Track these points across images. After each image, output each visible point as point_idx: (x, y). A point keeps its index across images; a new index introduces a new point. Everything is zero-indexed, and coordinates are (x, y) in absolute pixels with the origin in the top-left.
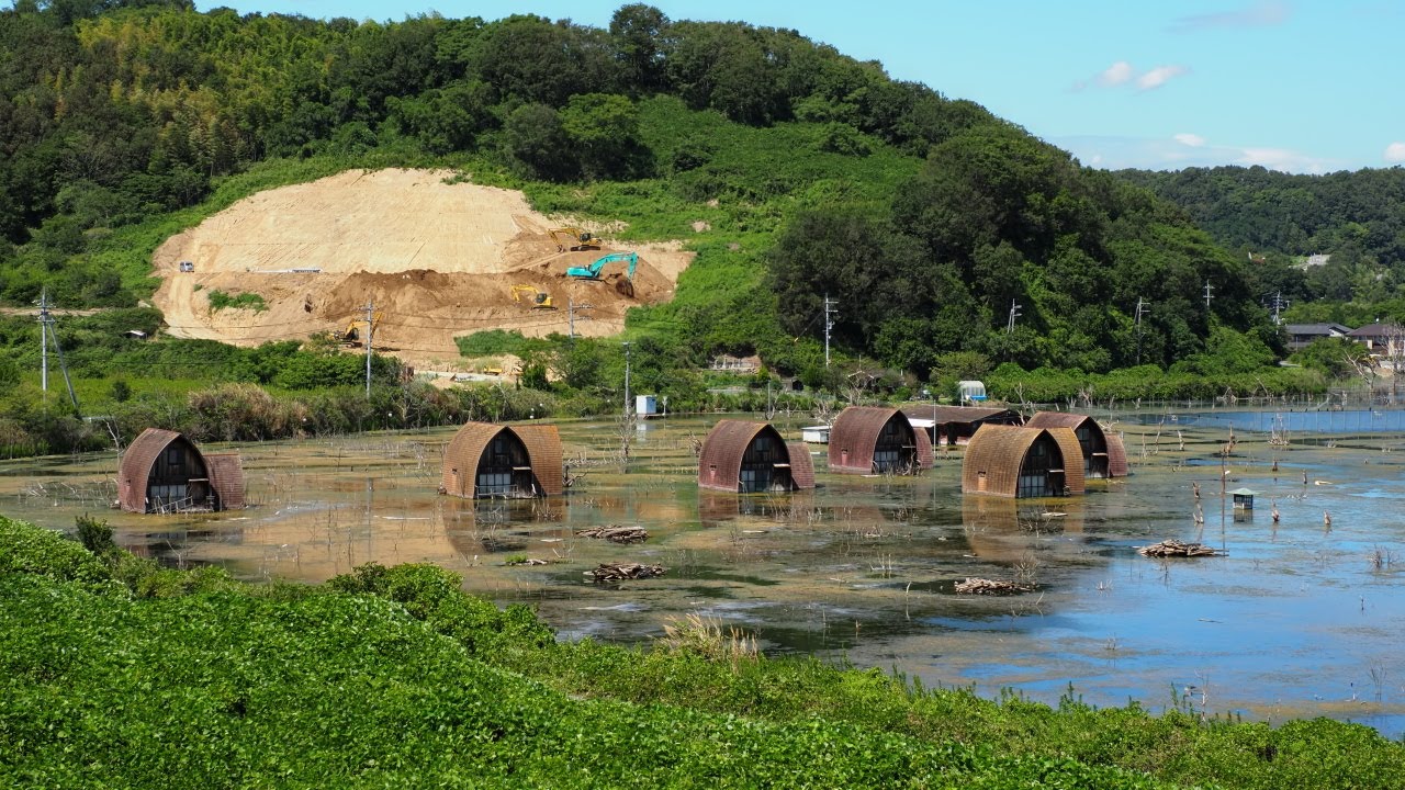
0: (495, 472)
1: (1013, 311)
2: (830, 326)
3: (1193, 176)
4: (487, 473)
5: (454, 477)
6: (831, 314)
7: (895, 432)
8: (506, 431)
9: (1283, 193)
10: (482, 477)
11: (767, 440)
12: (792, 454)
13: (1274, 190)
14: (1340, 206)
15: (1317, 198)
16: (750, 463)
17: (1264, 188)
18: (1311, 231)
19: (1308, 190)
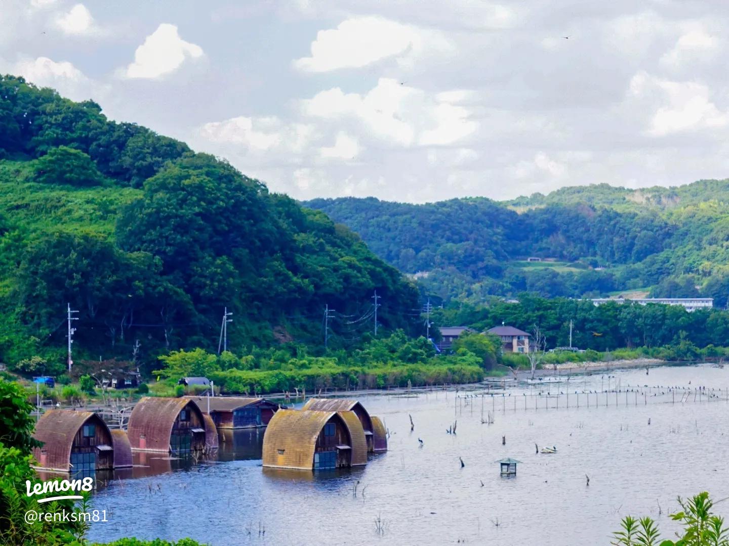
1: (225, 317)
2: (71, 331)
9: (393, 220)
11: (93, 427)
12: (115, 439)
13: (384, 218)
14: (439, 232)
15: (421, 224)
16: (79, 448)
17: (377, 216)
18: (418, 250)
19: (413, 217)
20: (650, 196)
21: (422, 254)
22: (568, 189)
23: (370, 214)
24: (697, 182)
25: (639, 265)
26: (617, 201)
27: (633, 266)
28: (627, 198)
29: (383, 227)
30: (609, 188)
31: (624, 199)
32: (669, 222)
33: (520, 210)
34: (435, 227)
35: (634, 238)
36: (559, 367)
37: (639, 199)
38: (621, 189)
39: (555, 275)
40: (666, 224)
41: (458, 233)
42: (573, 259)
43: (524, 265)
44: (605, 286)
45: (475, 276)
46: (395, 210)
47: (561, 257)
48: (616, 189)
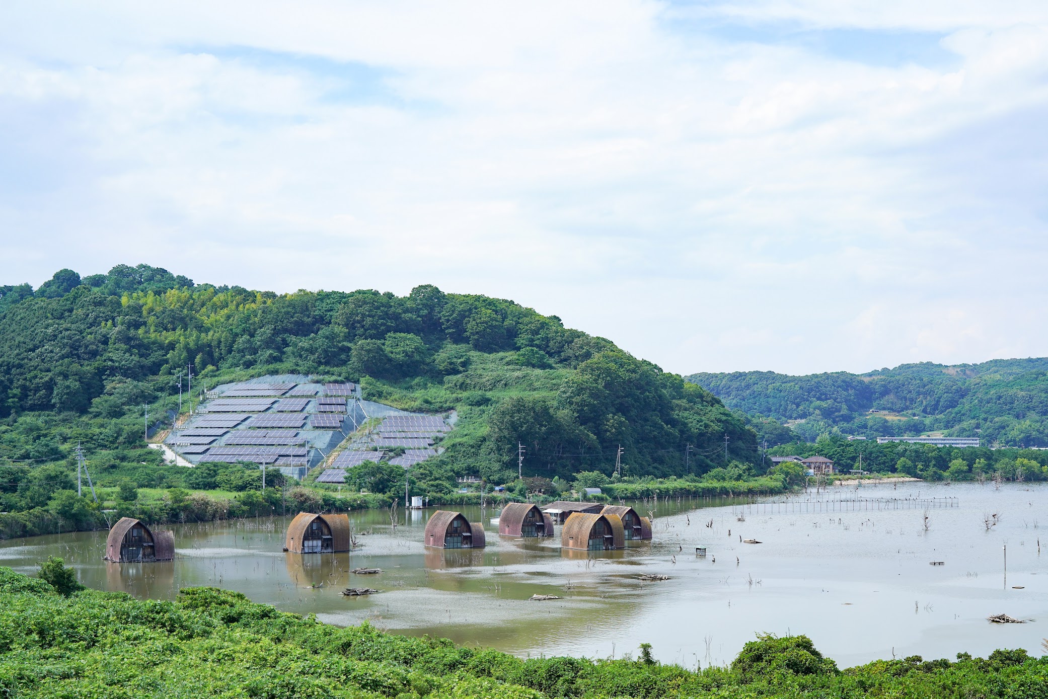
0: (313, 539)
1: (619, 450)
2: (521, 458)
3: (738, 376)
4: (309, 540)
5: (292, 542)
6: (522, 453)
7: (533, 516)
8: (319, 518)
9: (783, 385)
10: (306, 543)
11: (459, 521)
12: (473, 529)
13: (778, 384)
14: (813, 393)
15: (801, 388)
16: (451, 534)
17: (774, 383)
18: (798, 405)
19: (796, 384)
20: (959, 370)
21: (801, 408)
22: (905, 365)
23: (770, 382)
24: (991, 361)
25: (941, 416)
26: (936, 373)
27: (938, 417)
28: (943, 371)
29: (778, 390)
30: (933, 365)
31: (942, 372)
32: (963, 387)
33: (867, 380)
34: (809, 391)
35: (940, 398)
36: (843, 483)
37: (952, 372)
38: (940, 365)
39: (886, 421)
40: (961, 388)
41: (826, 394)
42: (899, 411)
43: (867, 415)
44: (917, 429)
45: (834, 422)
46: (785, 379)
47: (891, 410)
48: (937, 365)
